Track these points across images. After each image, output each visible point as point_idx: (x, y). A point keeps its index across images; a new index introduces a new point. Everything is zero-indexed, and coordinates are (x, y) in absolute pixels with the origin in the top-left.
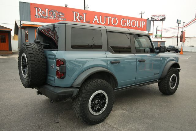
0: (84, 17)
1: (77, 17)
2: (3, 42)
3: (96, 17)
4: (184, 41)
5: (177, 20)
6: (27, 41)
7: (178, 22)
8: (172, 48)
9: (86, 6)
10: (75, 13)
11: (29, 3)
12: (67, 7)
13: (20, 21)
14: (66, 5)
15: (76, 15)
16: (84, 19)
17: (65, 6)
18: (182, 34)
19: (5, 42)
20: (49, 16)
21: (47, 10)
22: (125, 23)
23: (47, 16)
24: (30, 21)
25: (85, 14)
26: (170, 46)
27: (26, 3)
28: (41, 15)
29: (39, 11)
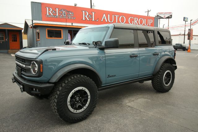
0: (92, 16)
1: (86, 16)
2: (14, 41)
3: (104, 15)
4: (192, 39)
5: (184, 17)
6: (38, 39)
7: (185, 20)
8: (179, 46)
9: (92, 5)
10: (84, 12)
11: (40, 3)
12: (77, 6)
13: (32, 21)
14: (75, 4)
15: (85, 14)
16: (92, 18)
17: (74, 6)
18: (189, 31)
19: (16, 41)
20: (59, 16)
21: (57, 9)
22: (133, 22)
23: (57, 15)
24: (42, 20)
25: (93, 13)
26: (177, 44)
27: (37, 3)
28: (52, 15)
29: (49, 10)
